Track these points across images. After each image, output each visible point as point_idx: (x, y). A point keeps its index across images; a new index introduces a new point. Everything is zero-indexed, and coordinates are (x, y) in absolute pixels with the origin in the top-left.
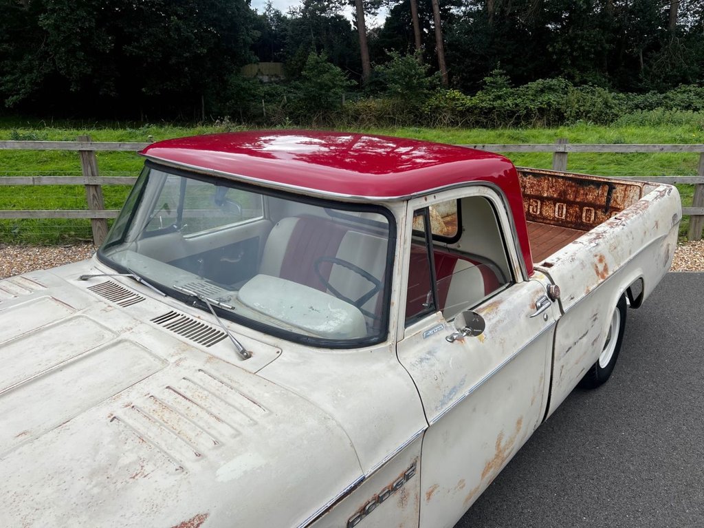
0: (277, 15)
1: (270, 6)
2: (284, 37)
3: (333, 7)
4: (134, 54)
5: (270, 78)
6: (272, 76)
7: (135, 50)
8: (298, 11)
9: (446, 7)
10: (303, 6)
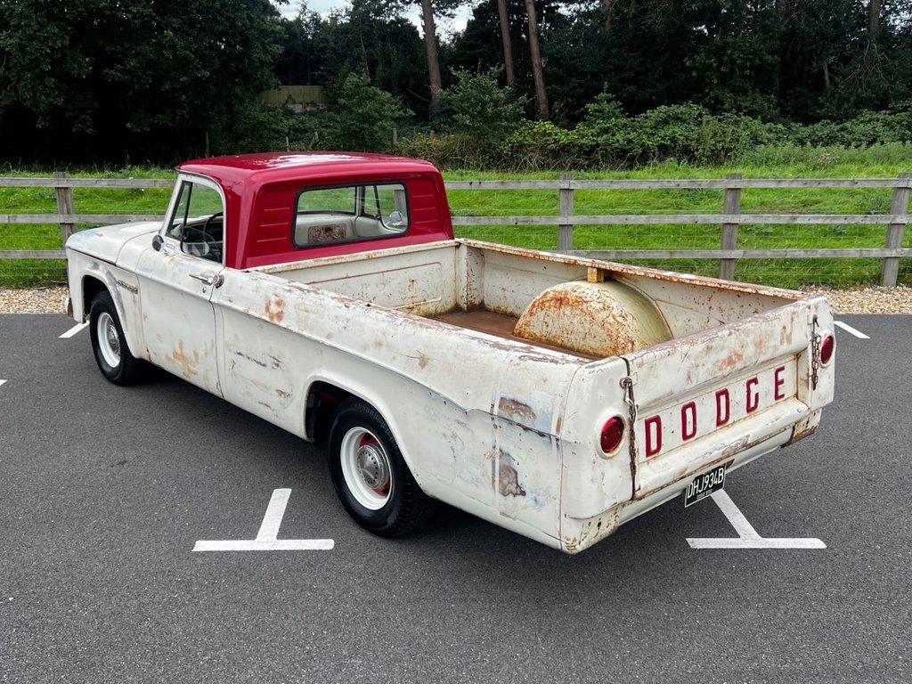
0: (315, 19)
1: (305, 7)
2: (322, 50)
3: (394, 7)
4: (117, 79)
5: (305, 107)
6: (308, 104)
7: (119, 74)
8: (343, 14)
9: (553, 5)
10: (351, 7)
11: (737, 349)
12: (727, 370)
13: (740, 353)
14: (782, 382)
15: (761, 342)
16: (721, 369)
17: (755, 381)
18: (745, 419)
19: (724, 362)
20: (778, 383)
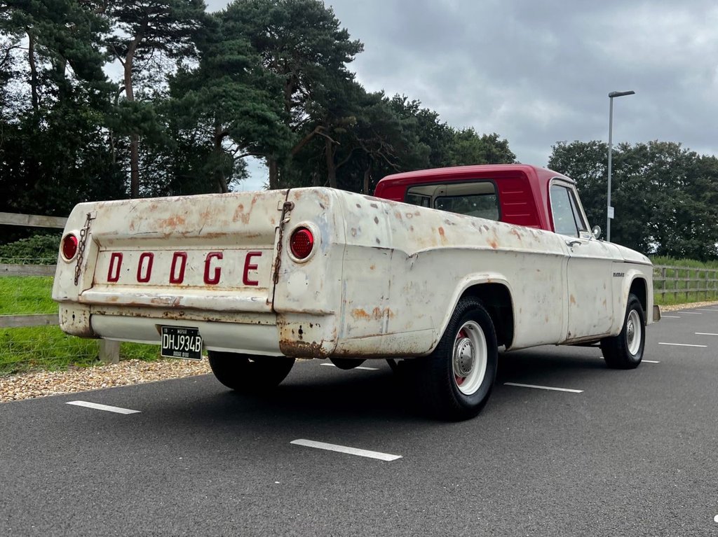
11: (180, 213)
12: (167, 230)
13: (183, 217)
14: (255, 268)
15: (207, 214)
16: (161, 227)
17: (220, 257)
18: (201, 287)
19: (165, 221)
20: (247, 267)
